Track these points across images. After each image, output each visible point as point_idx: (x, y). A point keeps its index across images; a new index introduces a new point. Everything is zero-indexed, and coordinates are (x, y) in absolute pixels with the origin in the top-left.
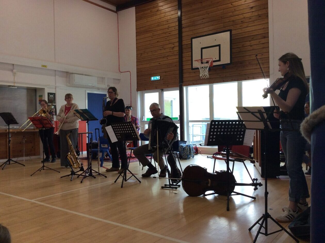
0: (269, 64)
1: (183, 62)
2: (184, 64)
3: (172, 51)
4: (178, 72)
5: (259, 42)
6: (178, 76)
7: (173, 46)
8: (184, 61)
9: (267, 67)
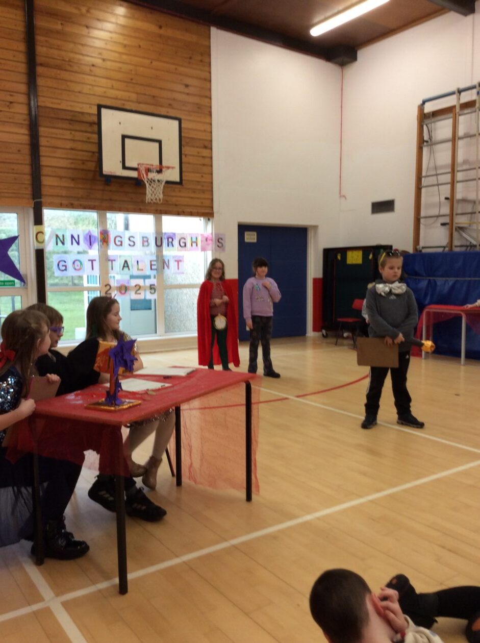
0: (212, 195)
1: (42, 149)
2: (42, 153)
3: (8, 110)
4: (27, 169)
5: (198, 153)
6: (27, 179)
7: (11, 99)
8: (43, 146)
9: (208, 199)
